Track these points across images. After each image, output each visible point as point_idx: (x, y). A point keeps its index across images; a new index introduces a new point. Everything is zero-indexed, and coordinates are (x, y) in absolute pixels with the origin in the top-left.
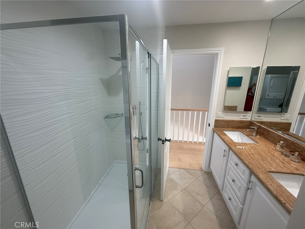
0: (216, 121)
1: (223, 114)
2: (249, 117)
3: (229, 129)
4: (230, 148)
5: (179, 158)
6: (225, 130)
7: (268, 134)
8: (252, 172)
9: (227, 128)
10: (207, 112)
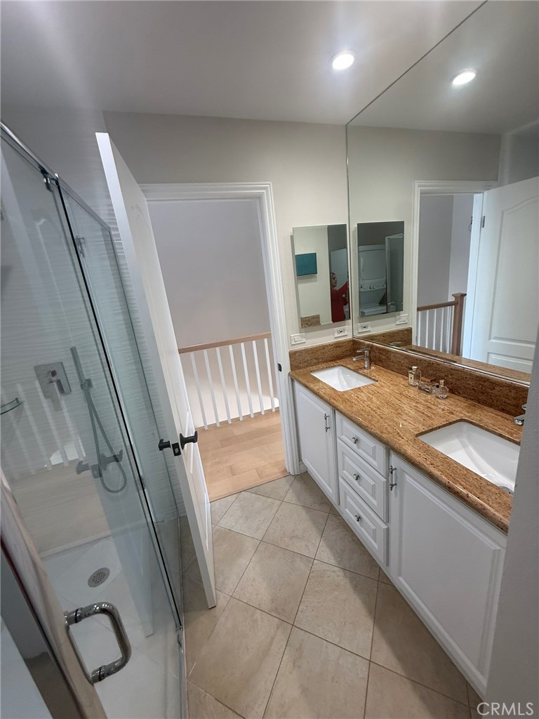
0: (293, 355)
1: (301, 337)
2: (347, 331)
3: (320, 366)
4: (335, 409)
5: (231, 467)
6: (314, 371)
7: (387, 357)
8: (390, 448)
9: (315, 364)
10: (266, 340)
